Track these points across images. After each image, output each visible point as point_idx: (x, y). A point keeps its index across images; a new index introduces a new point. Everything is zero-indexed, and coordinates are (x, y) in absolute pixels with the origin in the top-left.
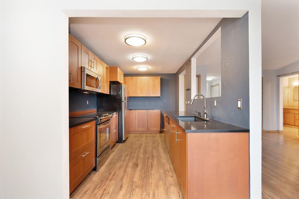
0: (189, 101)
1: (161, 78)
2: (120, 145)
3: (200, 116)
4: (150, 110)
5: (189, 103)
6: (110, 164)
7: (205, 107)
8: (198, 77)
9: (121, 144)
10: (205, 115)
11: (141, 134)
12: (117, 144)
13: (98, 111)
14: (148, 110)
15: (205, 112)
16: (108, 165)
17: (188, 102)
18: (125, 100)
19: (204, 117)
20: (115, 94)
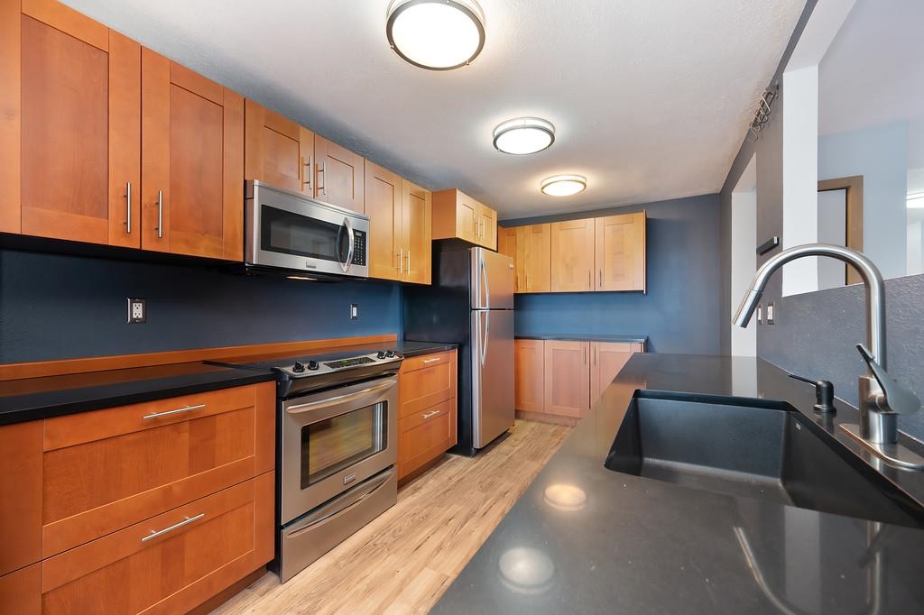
0: (770, 309)
1: (647, 220)
2: (459, 466)
3: (832, 411)
4: (598, 343)
5: (770, 317)
6: (356, 552)
7: (875, 353)
8: (847, 189)
9: (466, 460)
10: (877, 420)
11: (567, 426)
12: (455, 457)
13: (405, 340)
14: (590, 340)
15: (877, 392)
16: (343, 557)
17: (765, 314)
18: (484, 304)
19: (867, 433)
20: (455, 283)
